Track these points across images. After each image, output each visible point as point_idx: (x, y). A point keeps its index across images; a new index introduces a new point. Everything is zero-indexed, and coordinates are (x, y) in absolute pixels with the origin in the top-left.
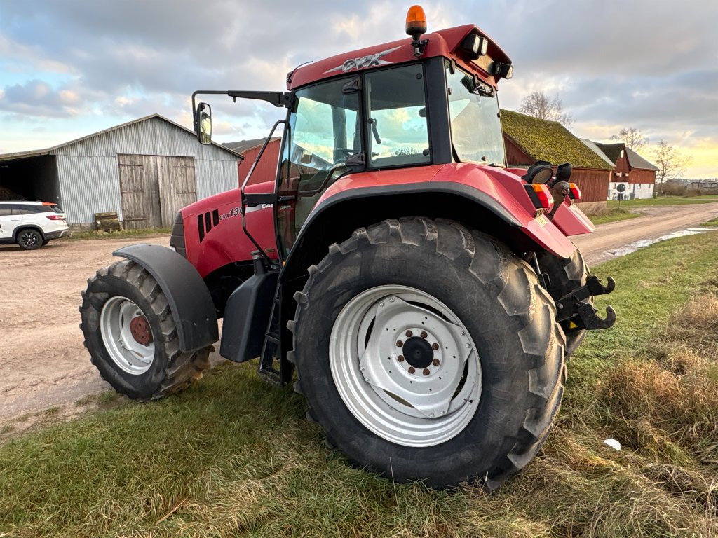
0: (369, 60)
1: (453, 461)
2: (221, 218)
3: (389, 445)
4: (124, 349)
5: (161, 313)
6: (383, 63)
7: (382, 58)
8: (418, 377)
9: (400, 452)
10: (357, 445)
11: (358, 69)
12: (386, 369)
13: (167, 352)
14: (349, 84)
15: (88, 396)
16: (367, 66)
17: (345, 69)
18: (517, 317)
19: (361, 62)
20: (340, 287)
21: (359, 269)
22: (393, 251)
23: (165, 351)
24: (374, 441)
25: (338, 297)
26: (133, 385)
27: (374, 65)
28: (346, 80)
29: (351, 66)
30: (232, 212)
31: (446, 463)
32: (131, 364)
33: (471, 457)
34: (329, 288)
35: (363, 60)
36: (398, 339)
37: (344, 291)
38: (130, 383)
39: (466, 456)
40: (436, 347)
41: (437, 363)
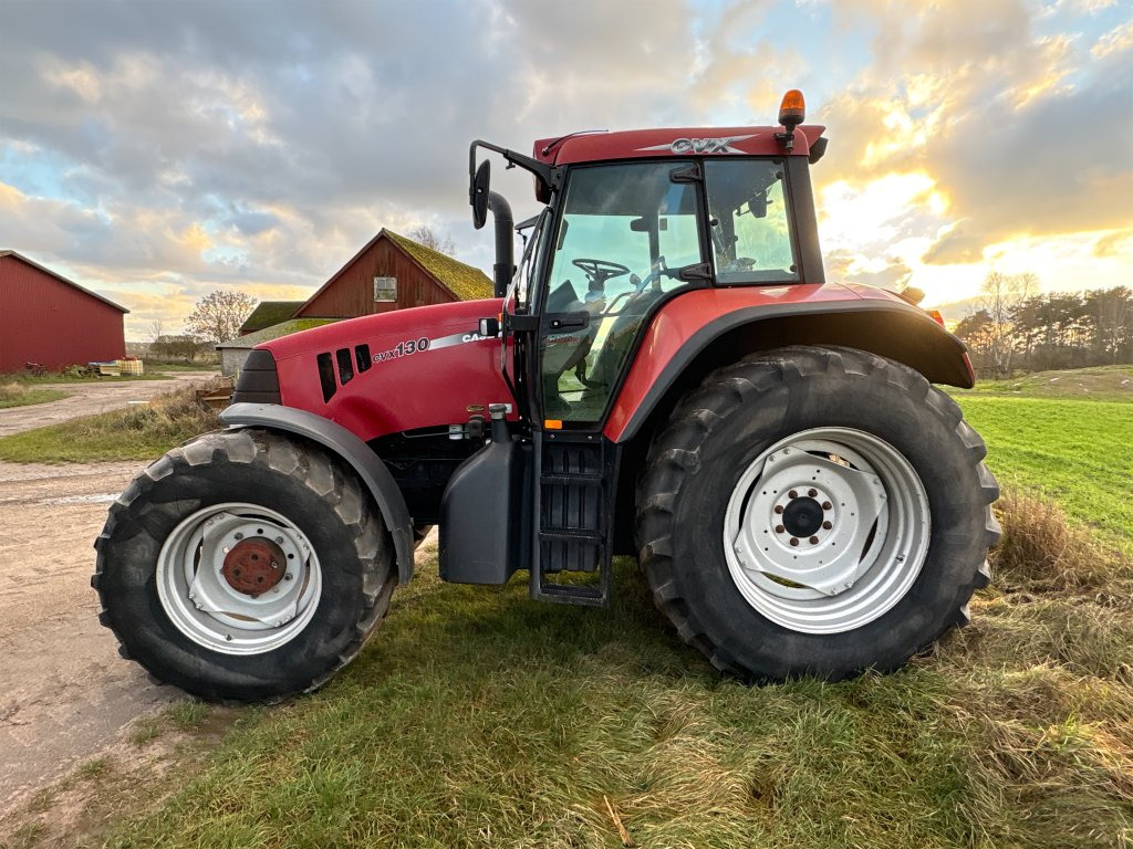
0: (714, 145)
1: (900, 632)
2: (377, 358)
3: (811, 639)
4: (203, 614)
5: (358, 521)
6: (732, 151)
7: (733, 144)
8: (804, 548)
9: (827, 645)
10: (769, 651)
11: (696, 153)
12: (761, 546)
13: (365, 591)
14: (683, 169)
15: (139, 724)
16: (710, 151)
17: (676, 151)
18: (975, 448)
19: (698, 145)
20: (753, 436)
21: (785, 409)
22: (833, 382)
23: (361, 589)
24: (791, 639)
25: (747, 451)
26: (253, 675)
27: (720, 151)
28: (682, 165)
29: (685, 148)
30: (401, 348)
31: (892, 638)
32: (229, 638)
33: (922, 622)
34: (737, 440)
35: (704, 143)
36: (777, 504)
37: (756, 441)
38: (247, 674)
39: (915, 622)
40: (827, 506)
41: (828, 526)
